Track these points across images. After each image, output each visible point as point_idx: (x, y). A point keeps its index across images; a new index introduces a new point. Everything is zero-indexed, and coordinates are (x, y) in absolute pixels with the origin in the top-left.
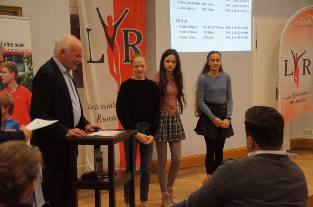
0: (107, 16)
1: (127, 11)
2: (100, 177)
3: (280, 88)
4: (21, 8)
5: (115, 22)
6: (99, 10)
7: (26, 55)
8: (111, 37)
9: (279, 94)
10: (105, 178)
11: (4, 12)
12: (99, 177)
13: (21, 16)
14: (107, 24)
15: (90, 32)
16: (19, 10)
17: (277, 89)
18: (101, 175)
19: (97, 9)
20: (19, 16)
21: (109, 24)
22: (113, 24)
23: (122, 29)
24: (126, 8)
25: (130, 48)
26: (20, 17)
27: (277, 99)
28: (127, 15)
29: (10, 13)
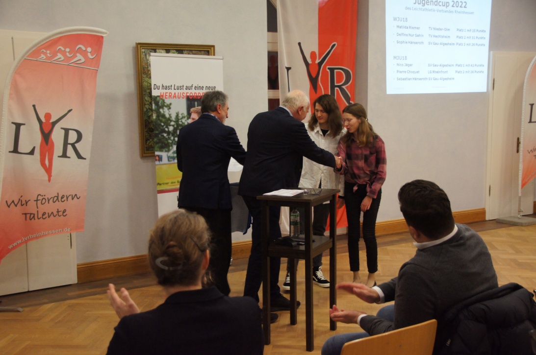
0: (310, 52)
1: (334, 45)
2: (296, 243)
3: (522, 138)
4: (213, 46)
5: (319, 59)
6: (302, 45)
8: (314, 75)
9: (521, 146)
10: (301, 245)
11: (196, 52)
12: (294, 244)
13: (214, 55)
14: (309, 61)
15: (290, 71)
16: (212, 48)
17: (518, 139)
18: (296, 241)
19: (299, 44)
20: (211, 55)
21: (312, 61)
22: (317, 61)
23: (328, 67)
24: (333, 42)
25: (337, 90)
26: (212, 57)
27: (518, 151)
28: (334, 50)
29: (203, 52)
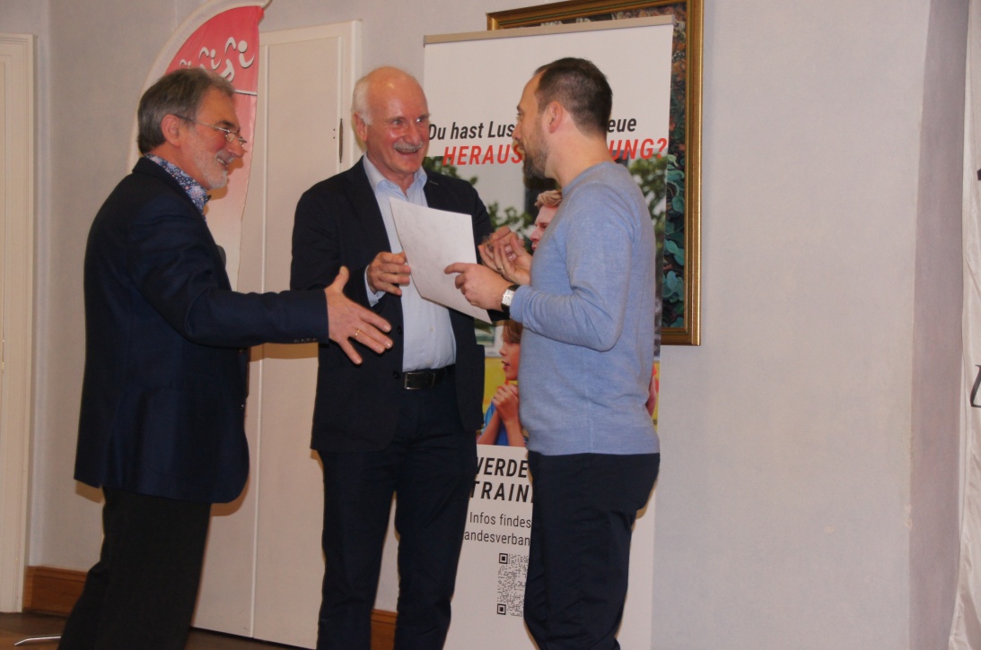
7: (639, 161)
29: (669, 11)
